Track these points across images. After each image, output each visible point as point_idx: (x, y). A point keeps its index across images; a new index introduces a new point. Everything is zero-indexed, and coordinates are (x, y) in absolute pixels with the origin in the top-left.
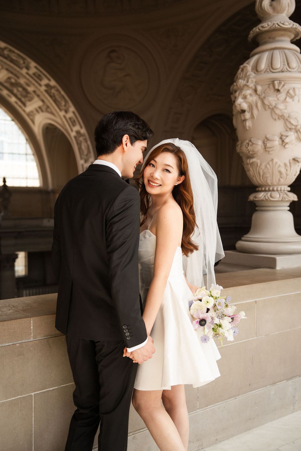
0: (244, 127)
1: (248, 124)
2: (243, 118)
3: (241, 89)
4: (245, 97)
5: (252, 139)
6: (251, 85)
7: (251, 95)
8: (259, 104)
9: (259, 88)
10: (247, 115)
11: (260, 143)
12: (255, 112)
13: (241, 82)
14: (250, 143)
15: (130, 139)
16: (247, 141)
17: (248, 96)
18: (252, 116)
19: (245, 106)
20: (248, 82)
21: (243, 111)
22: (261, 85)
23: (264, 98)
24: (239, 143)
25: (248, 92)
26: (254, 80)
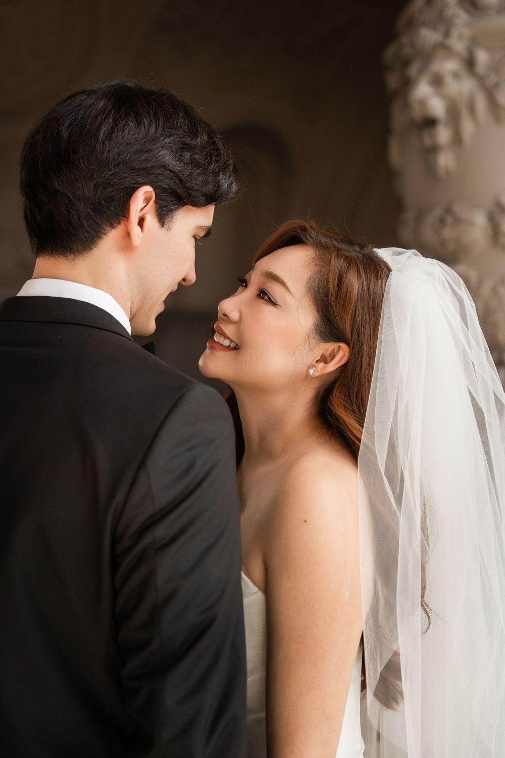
0: (430, 169)
1: (445, 160)
2: (428, 142)
3: (427, 56)
4: (438, 82)
5: (457, 208)
6: (458, 45)
7: (456, 75)
8: (481, 104)
9: (482, 57)
10: (443, 135)
11: (480, 220)
12: (467, 127)
13: (428, 36)
14: (449, 220)
16: (438, 212)
17: (449, 81)
18: (457, 139)
19: (437, 107)
20: (447, 34)
21: (430, 123)
22: (489, 49)
23: (497, 85)
24: (410, 215)
25: (448, 66)
26: (466, 32)
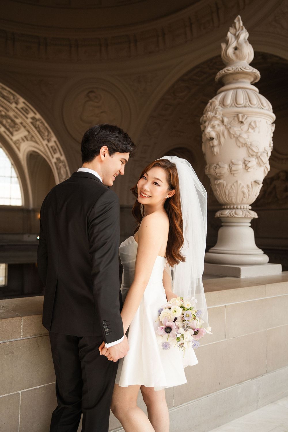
0: (212, 152)
1: (216, 150)
2: (211, 145)
3: (210, 120)
4: (213, 127)
5: (220, 163)
6: (219, 116)
7: (218, 125)
8: (226, 133)
9: (226, 120)
10: (215, 142)
11: (226, 166)
12: (222, 140)
13: (210, 114)
14: (218, 167)
15: (108, 150)
16: (215, 165)
17: (216, 126)
18: (220, 143)
19: (213, 134)
20: (216, 114)
21: (212, 139)
22: (228, 117)
23: (230, 128)
24: (208, 166)
25: (216, 122)
26: (221, 113)
